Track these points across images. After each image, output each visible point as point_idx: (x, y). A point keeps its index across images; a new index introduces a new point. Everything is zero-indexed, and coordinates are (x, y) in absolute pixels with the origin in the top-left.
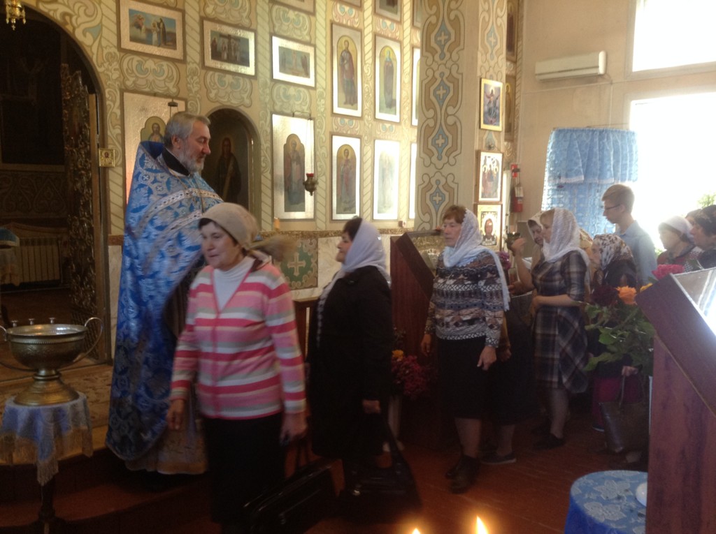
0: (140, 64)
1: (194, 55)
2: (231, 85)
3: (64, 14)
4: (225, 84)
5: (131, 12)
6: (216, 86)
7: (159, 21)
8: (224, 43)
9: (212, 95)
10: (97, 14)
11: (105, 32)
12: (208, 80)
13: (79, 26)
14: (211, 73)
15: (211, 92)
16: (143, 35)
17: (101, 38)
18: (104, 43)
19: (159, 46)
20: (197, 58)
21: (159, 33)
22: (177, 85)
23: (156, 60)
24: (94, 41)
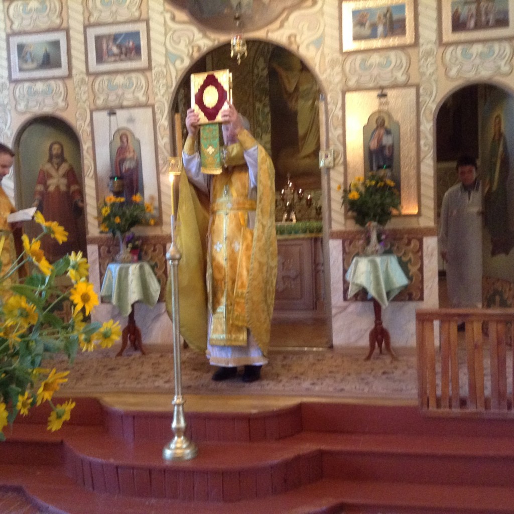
0: (364, 61)
1: (428, 34)
2: (481, 55)
3: (289, 37)
4: (472, 56)
5: (355, 13)
6: (457, 62)
7: (385, 11)
8: (470, 10)
9: (453, 72)
10: (320, 25)
11: (328, 41)
12: (448, 56)
13: (302, 43)
14: (451, 49)
15: (451, 69)
16: (367, 31)
17: (323, 48)
18: (327, 51)
19: (385, 36)
20: (433, 36)
21: (385, 25)
22: (407, 72)
23: (382, 53)
24: (317, 52)
